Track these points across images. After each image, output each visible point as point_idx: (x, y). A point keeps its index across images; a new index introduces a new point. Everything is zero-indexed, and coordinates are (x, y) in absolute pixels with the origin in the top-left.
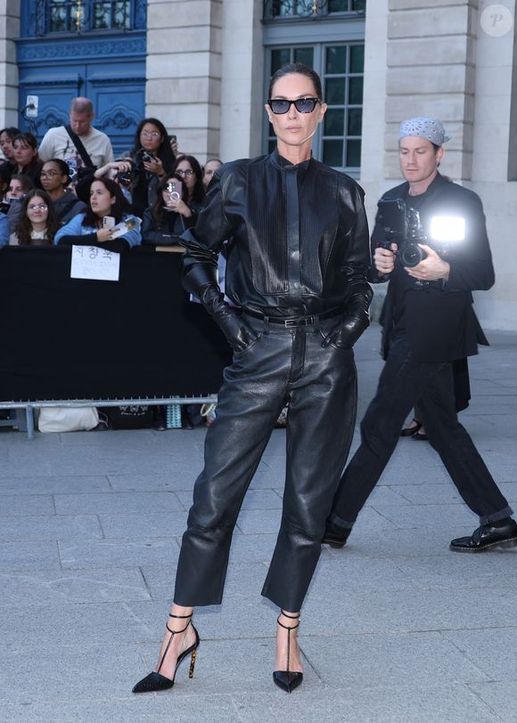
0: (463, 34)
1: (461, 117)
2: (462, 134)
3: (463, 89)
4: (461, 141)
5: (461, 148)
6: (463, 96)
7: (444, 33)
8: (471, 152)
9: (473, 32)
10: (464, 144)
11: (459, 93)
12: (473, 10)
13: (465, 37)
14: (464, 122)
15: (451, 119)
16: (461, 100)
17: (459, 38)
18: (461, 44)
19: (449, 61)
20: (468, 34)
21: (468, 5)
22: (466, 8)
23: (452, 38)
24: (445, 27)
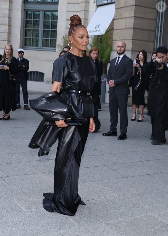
0: (8, 9)
1: (7, 32)
2: (7, 36)
3: (8, 24)
4: (7, 38)
5: (7, 40)
6: (8, 26)
7: (2, 8)
8: (10, 41)
9: (10, 8)
10: (8, 39)
11: (7, 25)
12: (10, 3)
13: (8, 10)
14: (8, 33)
15: (4, 32)
16: (7, 27)
17: (7, 10)
18: (7, 12)
19: (4, 16)
20: (9, 9)
21: (9, 1)
22: (8, 2)
23: (5, 10)
24: (3, 7)
